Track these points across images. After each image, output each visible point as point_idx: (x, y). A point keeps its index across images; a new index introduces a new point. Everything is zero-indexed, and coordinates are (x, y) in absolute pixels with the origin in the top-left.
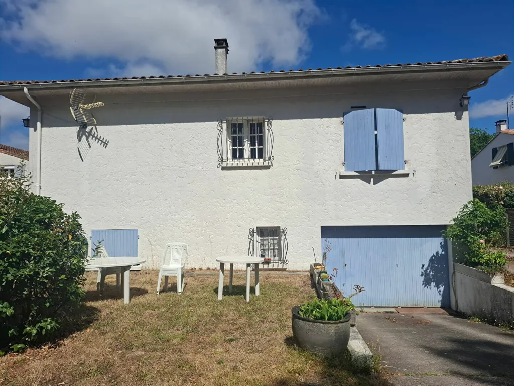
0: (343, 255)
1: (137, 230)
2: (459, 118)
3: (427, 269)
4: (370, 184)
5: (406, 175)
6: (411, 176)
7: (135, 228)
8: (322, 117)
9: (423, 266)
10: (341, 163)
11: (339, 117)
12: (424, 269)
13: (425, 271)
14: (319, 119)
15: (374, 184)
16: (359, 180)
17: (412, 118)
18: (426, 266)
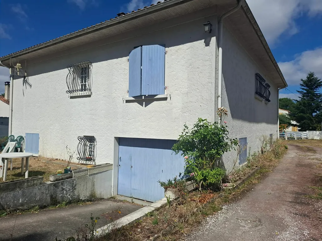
0: (131, 159)
1: (38, 134)
2: (207, 44)
3: (183, 177)
4: (143, 106)
5: (165, 99)
6: (169, 99)
7: (38, 133)
8: (117, 58)
9: (180, 174)
10: (127, 91)
11: (127, 56)
12: (181, 177)
13: (181, 179)
14: (116, 59)
15: (145, 107)
16: (136, 103)
17: (172, 51)
18: (182, 175)
